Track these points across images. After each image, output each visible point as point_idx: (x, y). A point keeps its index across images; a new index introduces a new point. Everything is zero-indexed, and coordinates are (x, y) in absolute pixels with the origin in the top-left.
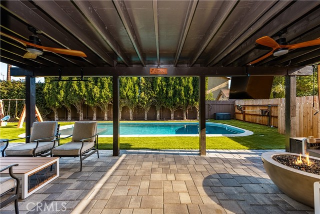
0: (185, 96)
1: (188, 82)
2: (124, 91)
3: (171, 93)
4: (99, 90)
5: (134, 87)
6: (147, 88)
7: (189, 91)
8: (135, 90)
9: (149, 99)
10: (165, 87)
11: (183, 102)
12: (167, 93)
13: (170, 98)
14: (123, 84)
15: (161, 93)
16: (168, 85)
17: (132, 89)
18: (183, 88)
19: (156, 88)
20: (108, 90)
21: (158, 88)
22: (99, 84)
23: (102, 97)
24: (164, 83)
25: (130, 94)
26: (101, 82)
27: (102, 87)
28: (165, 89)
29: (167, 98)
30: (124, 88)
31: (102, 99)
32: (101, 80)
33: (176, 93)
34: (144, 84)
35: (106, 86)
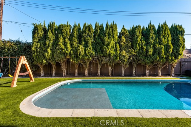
0: (165, 54)
1: (168, 41)
2: (107, 49)
3: (151, 51)
4: (83, 48)
5: (116, 46)
6: (127, 46)
7: (169, 49)
8: (116, 48)
9: (130, 57)
10: (144, 46)
11: (163, 60)
12: (147, 51)
13: (150, 56)
14: (106, 43)
15: (141, 51)
16: (148, 44)
17: (113, 47)
18: (163, 46)
19: (136, 47)
20: (92, 49)
21: (138, 47)
22: (83, 43)
23: (86, 55)
24: (144, 42)
25: (112, 52)
26: (85, 41)
27: (86, 45)
28: (145, 47)
29: (146, 56)
30: (107, 46)
31: (86, 57)
32: (85, 39)
33: (157, 51)
34: (124, 43)
35: (90, 44)
